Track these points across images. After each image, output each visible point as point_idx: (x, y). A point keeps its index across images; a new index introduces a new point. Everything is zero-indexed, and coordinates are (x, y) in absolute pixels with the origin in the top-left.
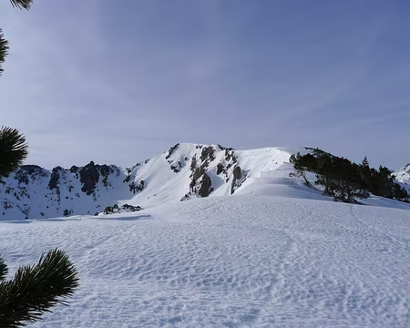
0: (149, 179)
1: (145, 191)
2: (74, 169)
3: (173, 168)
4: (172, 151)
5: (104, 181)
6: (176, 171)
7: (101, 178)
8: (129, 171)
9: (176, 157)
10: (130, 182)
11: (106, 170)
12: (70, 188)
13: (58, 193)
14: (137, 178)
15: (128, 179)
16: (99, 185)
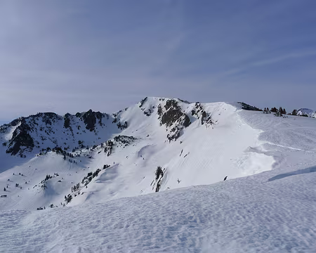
0: (130, 120)
1: (128, 128)
2: (78, 115)
3: (145, 113)
4: (143, 102)
5: (100, 122)
6: (148, 115)
7: (97, 120)
8: (115, 116)
9: (146, 106)
10: (117, 123)
11: (100, 115)
12: (79, 127)
13: (71, 130)
14: (121, 120)
15: (115, 121)
16: (97, 125)
